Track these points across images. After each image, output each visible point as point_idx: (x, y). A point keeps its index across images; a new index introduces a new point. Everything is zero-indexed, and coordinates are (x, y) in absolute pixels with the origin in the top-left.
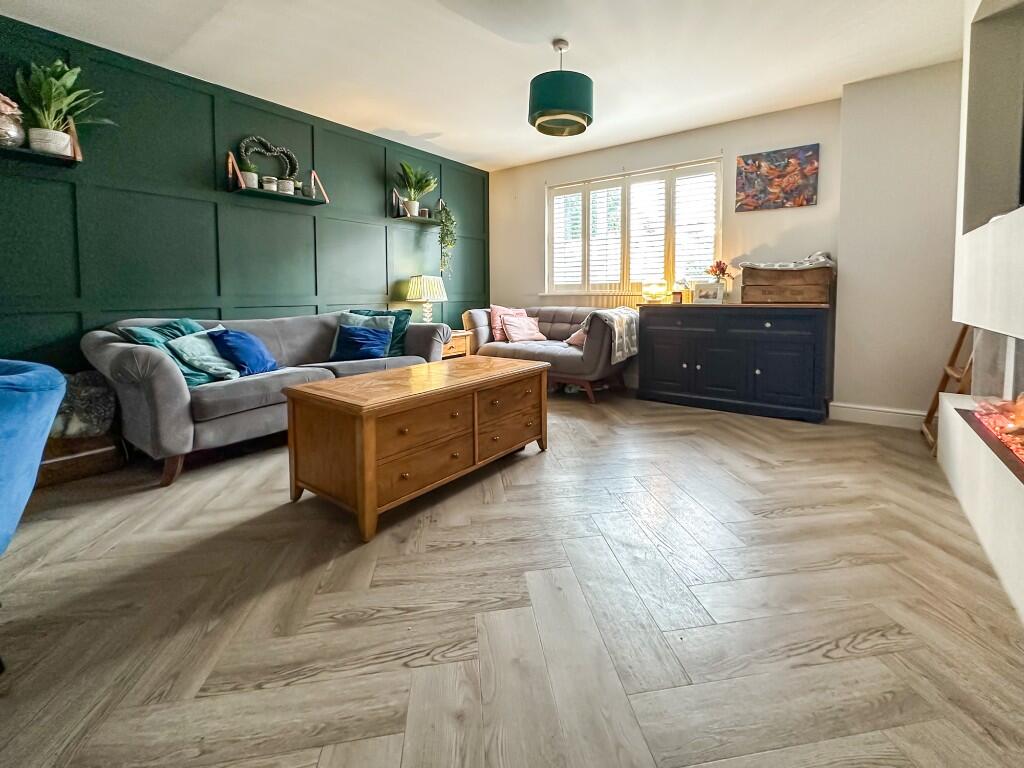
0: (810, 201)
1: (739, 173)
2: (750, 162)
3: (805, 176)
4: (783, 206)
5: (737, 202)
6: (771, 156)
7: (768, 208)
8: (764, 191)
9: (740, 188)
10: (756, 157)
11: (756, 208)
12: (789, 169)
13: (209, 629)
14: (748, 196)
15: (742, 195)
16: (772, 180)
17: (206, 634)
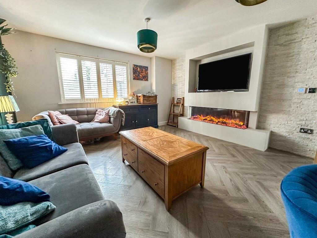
0: (147, 80)
1: (133, 69)
2: (136, 67)
3: (146, 74)
4: (142, 80)
5: (133, 77)
6: (140, 67)
7: (140, 80)
8: (139, 75)
9: (134, 73)
10: (137, 66)
11: (137, 79)
12: (143, 71)
13: (252, 218)
14: (136, 76)
15: (134, 75)
16: (140, 73)
17: (255, 218)
